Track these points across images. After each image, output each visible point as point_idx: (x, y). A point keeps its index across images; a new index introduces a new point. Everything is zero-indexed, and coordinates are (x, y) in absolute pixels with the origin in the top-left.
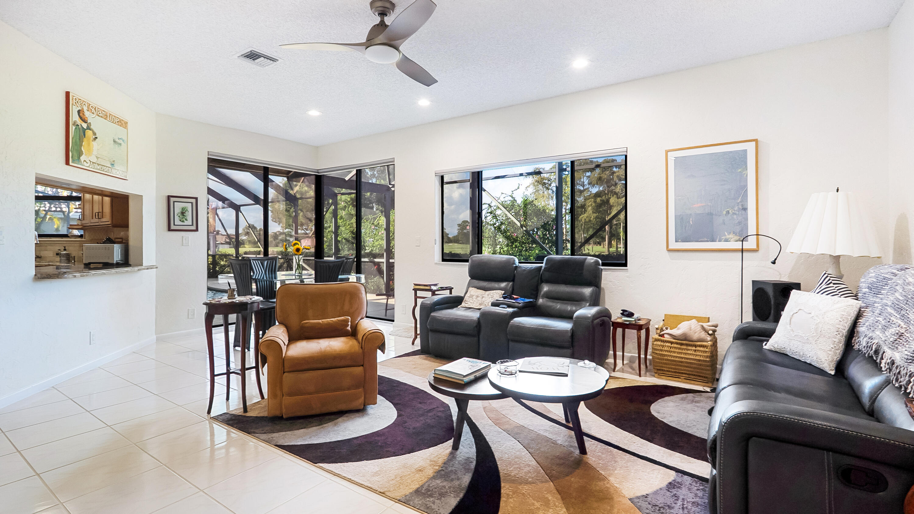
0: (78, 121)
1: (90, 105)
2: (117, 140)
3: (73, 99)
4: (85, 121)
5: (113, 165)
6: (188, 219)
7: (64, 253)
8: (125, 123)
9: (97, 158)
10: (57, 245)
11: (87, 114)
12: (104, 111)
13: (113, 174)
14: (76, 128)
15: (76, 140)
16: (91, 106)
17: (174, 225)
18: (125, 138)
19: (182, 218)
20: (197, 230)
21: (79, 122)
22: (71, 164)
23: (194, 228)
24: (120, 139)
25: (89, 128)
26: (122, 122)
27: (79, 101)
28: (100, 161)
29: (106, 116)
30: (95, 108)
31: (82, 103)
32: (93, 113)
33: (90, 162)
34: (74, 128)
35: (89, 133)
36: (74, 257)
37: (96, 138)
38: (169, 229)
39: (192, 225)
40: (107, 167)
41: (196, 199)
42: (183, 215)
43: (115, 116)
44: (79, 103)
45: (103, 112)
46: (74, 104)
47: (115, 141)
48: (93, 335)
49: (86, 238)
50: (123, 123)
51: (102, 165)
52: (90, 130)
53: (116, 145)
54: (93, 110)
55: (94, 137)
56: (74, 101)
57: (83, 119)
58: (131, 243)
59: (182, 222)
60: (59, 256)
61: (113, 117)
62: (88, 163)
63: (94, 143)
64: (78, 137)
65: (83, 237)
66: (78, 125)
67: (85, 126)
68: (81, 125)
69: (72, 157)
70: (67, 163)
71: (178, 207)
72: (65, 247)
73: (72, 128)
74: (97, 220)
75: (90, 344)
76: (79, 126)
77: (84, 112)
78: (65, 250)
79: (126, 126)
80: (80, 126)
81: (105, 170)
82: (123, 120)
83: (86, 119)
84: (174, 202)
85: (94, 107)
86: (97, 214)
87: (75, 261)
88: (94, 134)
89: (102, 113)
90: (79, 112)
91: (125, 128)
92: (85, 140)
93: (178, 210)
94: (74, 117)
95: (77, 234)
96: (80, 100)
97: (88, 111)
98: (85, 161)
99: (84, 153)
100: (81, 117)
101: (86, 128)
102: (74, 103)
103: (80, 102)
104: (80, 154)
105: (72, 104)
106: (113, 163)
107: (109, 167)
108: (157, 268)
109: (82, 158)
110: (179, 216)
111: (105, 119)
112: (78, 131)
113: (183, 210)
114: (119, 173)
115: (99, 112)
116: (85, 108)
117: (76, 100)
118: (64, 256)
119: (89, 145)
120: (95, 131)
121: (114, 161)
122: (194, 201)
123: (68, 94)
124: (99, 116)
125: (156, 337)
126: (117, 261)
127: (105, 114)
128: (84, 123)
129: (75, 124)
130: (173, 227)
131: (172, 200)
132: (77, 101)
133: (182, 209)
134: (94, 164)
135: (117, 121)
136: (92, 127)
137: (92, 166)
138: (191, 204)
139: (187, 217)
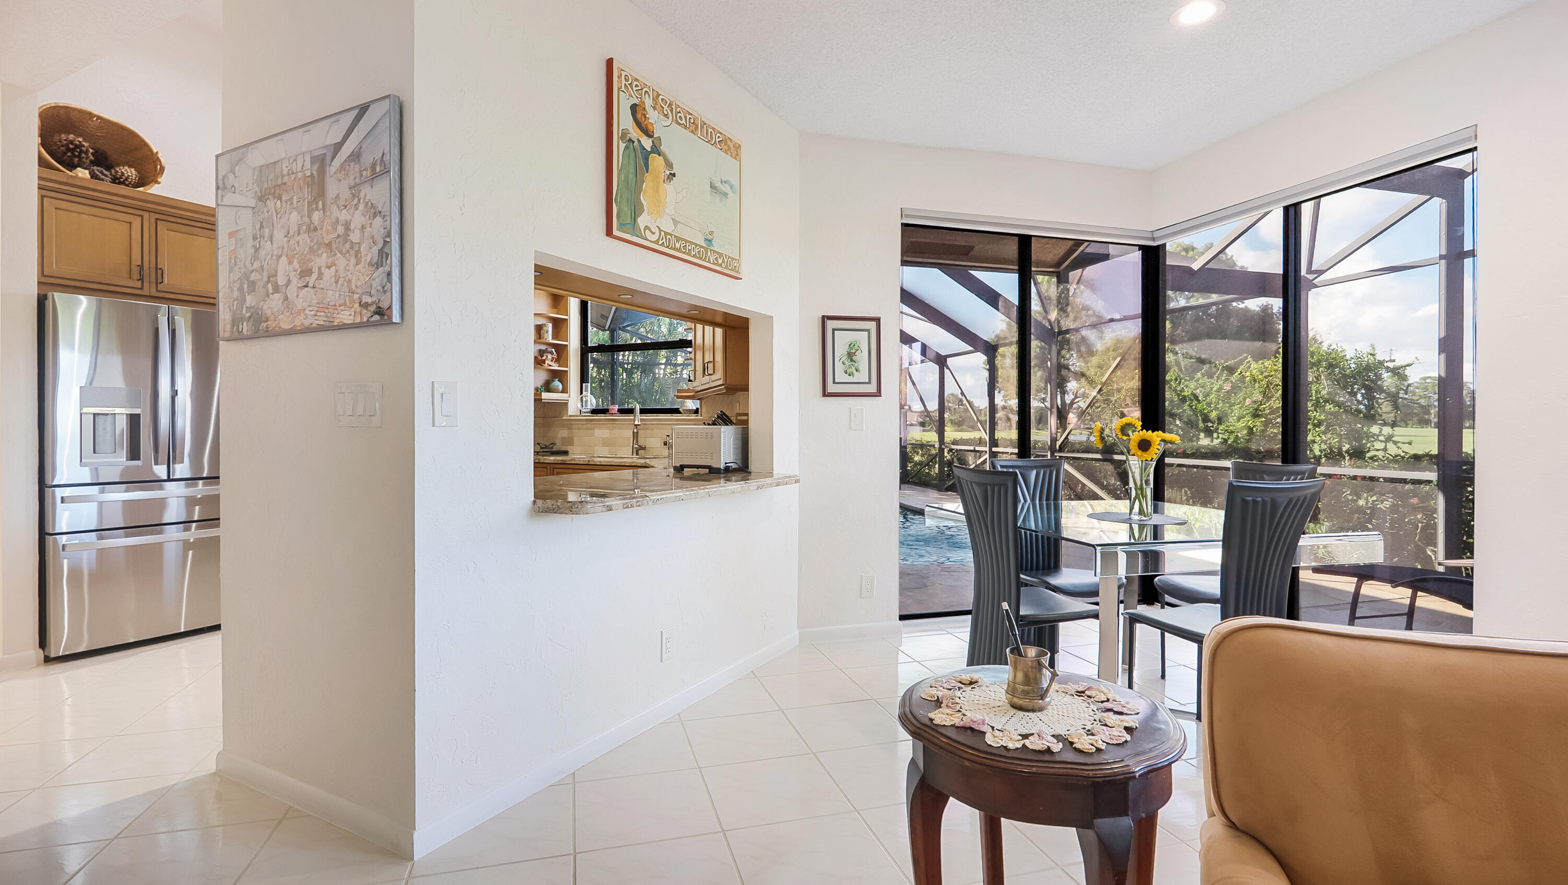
0: (631, 130)
1: (658, 95)
2: (718, 184)
3: (620, 77)
4: (648, 133)
5: (710, 241)
6: (860, 368)
8: (734, 146)
9: (676, 223)
10: (666, 427)
11: (653, 116)
12: (691, 114)
13: (709, 262)
14: (627, 148)
15: (627, 177)
16: (660, 97)
17: (834, 382)
18: (735, 182)
19: (850, 367)
20: (878, 394)
21: (635, 133)
22: (616, 232)
23: (872, 388)
24: (725, 182)
25: (656, 150)
26: (729, 143)
27: (632, 83)
28: (681, 232)
29: (694, 125)
30: (670, 105)
31: (642, 89)
32: (666, 116)
33: (660, 230)
34: (623, 146)
35: (656, 162)
37: (674, 175)
38: (825, 393)
39: (869, 382)
40: (696, 245)
41: (877, 320)
42: (852, 360)
43: (713, 129)
44: (635, 89)
45: (688, 117)
46: (623, 89)
47: (712, 186)
48: (667, 639)
49: (703, 415)
50: (731, 146)
51: (687, 241)
52: (659, 155)
53: (717, 197)
54: (666, 107)
55: (668, 172)
56: (624, 82)
57: (644, 127)
59: (850, 375)
61: (710, 130)
62: (654, 233)
63: (669, 189)
64: (632, 170)
65: (698, 413)
66: (630, 140)
67: (647, 143)
68: (639, 141)
69: (618, 217)
70: (609, 233)
71: (842, 341)
73: (619, 147)
74: (708, 379)
75: (661, 661)
76: (633, 142)
77: (644, 109)
79: (737, 155)
80: (636, 143)
81: (693, 253)
82: (731, 140)
83: (650, 127)
84: (834, 330)
85: (669, 102)
88: (669, 165)
89: (686, 117)
90: (634, 108)
91: (736, 159)
92: (648, 177)
93: (841, 350)
94: (624, 121)
95: (691, 408)
96: (636, 80)
97: (654, 108)
98: (647, 228)
99: (645, 208)
100: (640, 123)
101: (650, 150)
102: (623, 86)
103: (636, 86)
104: (637, 210)
105: (619, 89)
106: (709, 237)
107: (701, 247)
108: (797, 481)
109: (642, 221)
110: (844, 364)
111: (692, 132)
112: (632, 154)
113: (851, 349)
114: (723, 261)
115: (679, 115)
116: (648, 102)
117: (627, 80)
119: (656, 190)
120: (671, 158)
121: (711, 233)
122: (872, 325)
123: (610, 62)
124: (680, 124)
125: (799, 633)
126: (726, 463)
127: (692, 121)
128: (645, 137)
129: (624, 135)
130: (831, 388)
131: (830, 324)
132: (630, 82)
133: (850, 345)
134: (668, 237)
135: (717, 140)
136: (663, 148)
137: (664, 240)
138: (867, 333)
139: (859, 364)
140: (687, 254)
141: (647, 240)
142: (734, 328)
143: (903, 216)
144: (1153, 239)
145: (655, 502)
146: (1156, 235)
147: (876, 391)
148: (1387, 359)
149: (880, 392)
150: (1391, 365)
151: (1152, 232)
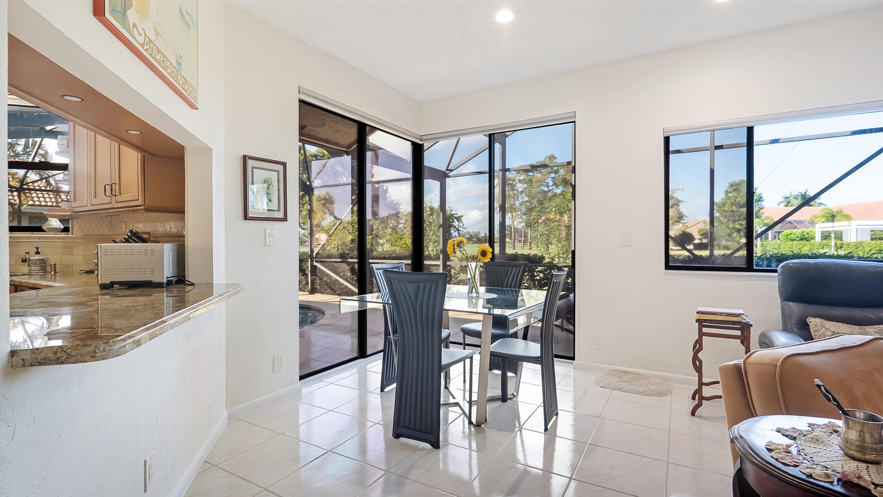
2: (185, 13)
5: (180, 64)
6: (273, 200)
7: (37, 258)
9: (157, 33)
10: (23, 244)
13: (179, 84)
17: (252, 209)
18: (195, 18)
19: (264, 198)
20: (285, 219)
22: (108, 15)
23: (281, 215)
24: (189, 14)
28: (161, 44)
36: (55, 265)
38: (246, 217)
39: (279, 210)
41: (284, 165)
42: (266, 193)
47: (181, 12)
49: (74, 233)
53: (184, 25)
58: (190, 242)
59: (264, 204)
60: (27, 264)
65: (68, 231)
71: (259, 177)
72: (37, 248)
74: (108, 200)
78: (38, 253)
84: (252, 167)
86: (108, 188)
87: (55, 272)
93: (257, 183)
95: (58, 227)
98: (134, 25)
109: (131, 16)
110: (259, 195)
113: (265, 184)
114: (188, 88)
118: (36, 264)
121: (181, 57)
122: (280, 168)
130: (251, 214)
131: (250, 163)
133: (264, 181)
137: (148, 47)
138: (276, 173)
139: (271, 196)
140: (165, 69)
141: (135, 38)
142: (153, 155)
143: (300, 92)
144: (421, 140)
145: (172, 327)
146: (423, 138)
147: (283, 217)
148: (455, 213)
149: (286, 218)
150: (456, 216)
151: (421, 136)
